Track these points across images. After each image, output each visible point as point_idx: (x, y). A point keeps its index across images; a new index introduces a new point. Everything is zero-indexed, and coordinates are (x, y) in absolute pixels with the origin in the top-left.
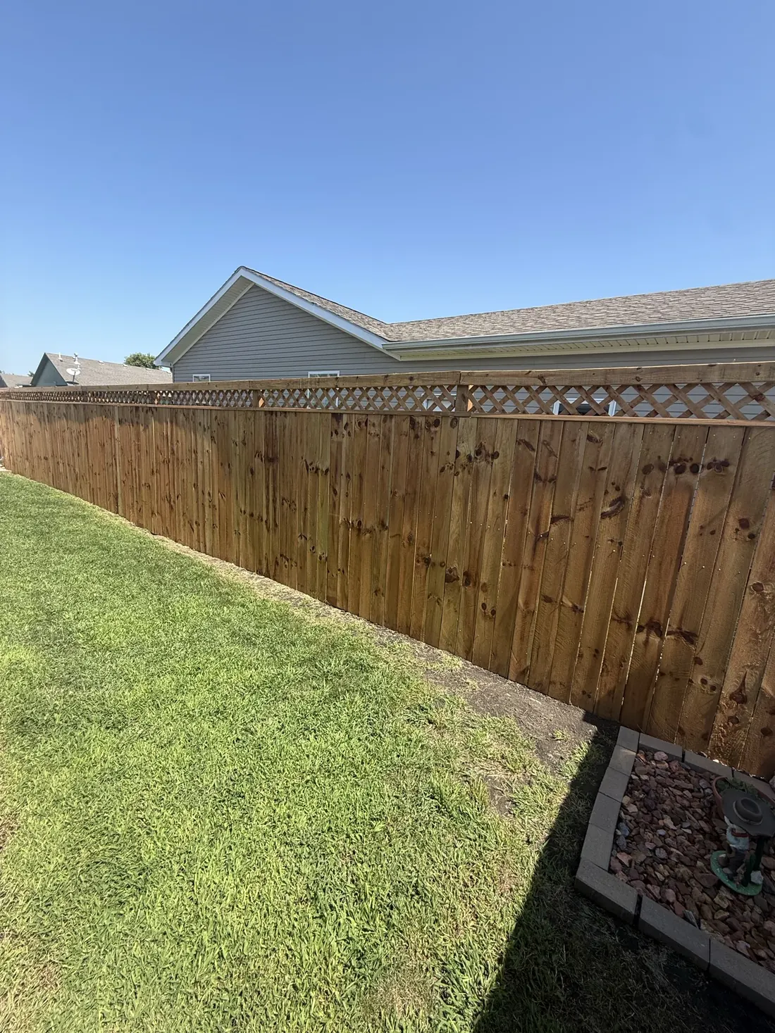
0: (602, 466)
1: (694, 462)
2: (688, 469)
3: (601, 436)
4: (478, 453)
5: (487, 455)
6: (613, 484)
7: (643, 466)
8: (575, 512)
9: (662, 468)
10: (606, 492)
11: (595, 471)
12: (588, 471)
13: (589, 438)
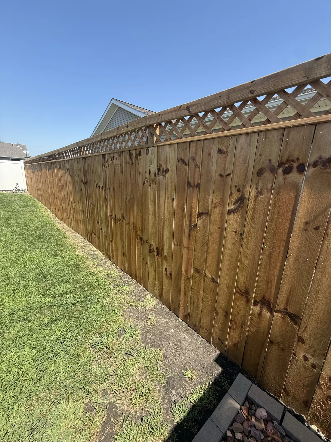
0: (228, 173)
1: (301, 161)
2: (295, 169)
3: (227, 148)
4: (159, 170)
5: (163, 171)
6: (236, 186)
7: (257, 169)
8: (211, 209)
9: (273, 170)
10: (231, 194)
11: (224, 176)
12: (219, 177)
13: (220, 151)
